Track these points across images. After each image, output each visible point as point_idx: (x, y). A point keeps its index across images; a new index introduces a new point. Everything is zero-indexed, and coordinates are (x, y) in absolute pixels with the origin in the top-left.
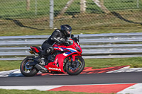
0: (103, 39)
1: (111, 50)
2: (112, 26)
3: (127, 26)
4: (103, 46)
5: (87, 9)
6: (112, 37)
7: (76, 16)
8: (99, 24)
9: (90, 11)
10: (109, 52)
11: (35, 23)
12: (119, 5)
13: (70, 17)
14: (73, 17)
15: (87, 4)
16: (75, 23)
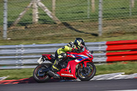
2: (63, 36)
5: (39, 20)
7: (28, 26)
8: (50, 34)
9: (41, 22)
12: (70, 15)
13: (23, 28)
14: (26, 28)
15: (39, 15)
16: (27, 34)
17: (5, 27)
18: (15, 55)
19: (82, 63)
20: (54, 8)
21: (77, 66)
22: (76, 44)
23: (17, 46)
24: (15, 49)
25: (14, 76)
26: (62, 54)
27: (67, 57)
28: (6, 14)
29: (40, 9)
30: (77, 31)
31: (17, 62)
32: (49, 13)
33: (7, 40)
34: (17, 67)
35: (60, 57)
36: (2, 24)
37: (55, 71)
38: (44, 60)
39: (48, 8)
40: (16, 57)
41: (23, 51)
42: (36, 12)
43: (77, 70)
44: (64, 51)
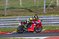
16: (54, 11)
18: (49, 20)
22: (35, 17)
23: (50, 16)
24: (49, 17)
25: (48, 29)
27: (31, 23)
31: (50, 23)
34: (50, 25)
40: (49, 21)
41: (52, 18)
42: (58, 1)
43: (35, 28)
44: (30, 20)
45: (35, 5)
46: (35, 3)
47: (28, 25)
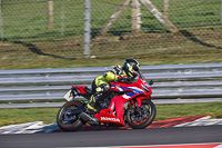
0: (168, 73)
1: (180, 90)
2: (181, 53)
3: (205, 52)
4: (167, 84)
5: (143, 25)
6: (183, 70)
7: (125, 37)
8: (161, 49)
9: (146, 30)
10: (177, 94)
11: (61, 48)
12: (192, 19)
13: (117, 39)
14: (121, 38)
15: (142, 18)
16: (123, 49)
17: (87, 38)
19: (134, 100)
20: (166, 7)
21: (126, 105)
22: (125, 69)
23: (107, 69)
26: (102, 86)
27: (110, 91)
28: (88, 16)
29: (143, 8)
30: (204, 44)
32: (158, 15)
33: (90, 59)
35: (99, 89)
36: (83, 32)
37: (91, 113)
38: (74, 95)
39: (158, 7)
42: (137, 13)
43: (126, 111)
44: (106, 80)
45: (51, 28)
46: (52, 19)
47: (100, 99)
